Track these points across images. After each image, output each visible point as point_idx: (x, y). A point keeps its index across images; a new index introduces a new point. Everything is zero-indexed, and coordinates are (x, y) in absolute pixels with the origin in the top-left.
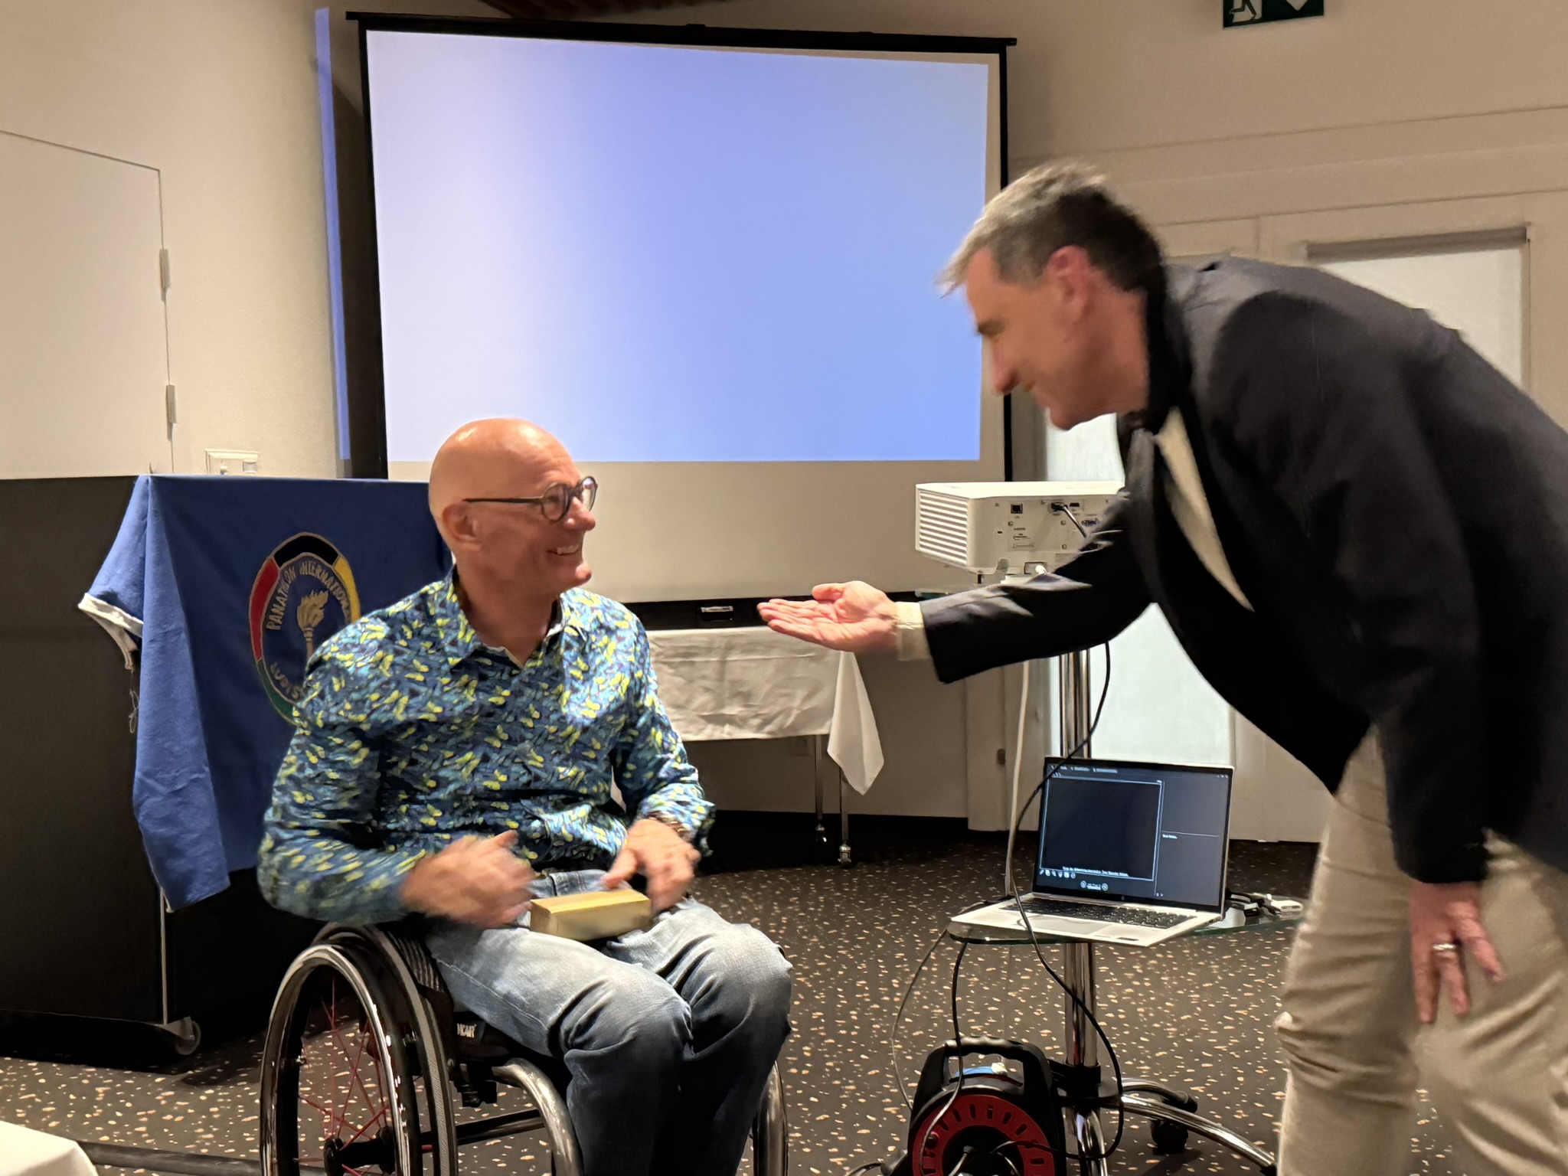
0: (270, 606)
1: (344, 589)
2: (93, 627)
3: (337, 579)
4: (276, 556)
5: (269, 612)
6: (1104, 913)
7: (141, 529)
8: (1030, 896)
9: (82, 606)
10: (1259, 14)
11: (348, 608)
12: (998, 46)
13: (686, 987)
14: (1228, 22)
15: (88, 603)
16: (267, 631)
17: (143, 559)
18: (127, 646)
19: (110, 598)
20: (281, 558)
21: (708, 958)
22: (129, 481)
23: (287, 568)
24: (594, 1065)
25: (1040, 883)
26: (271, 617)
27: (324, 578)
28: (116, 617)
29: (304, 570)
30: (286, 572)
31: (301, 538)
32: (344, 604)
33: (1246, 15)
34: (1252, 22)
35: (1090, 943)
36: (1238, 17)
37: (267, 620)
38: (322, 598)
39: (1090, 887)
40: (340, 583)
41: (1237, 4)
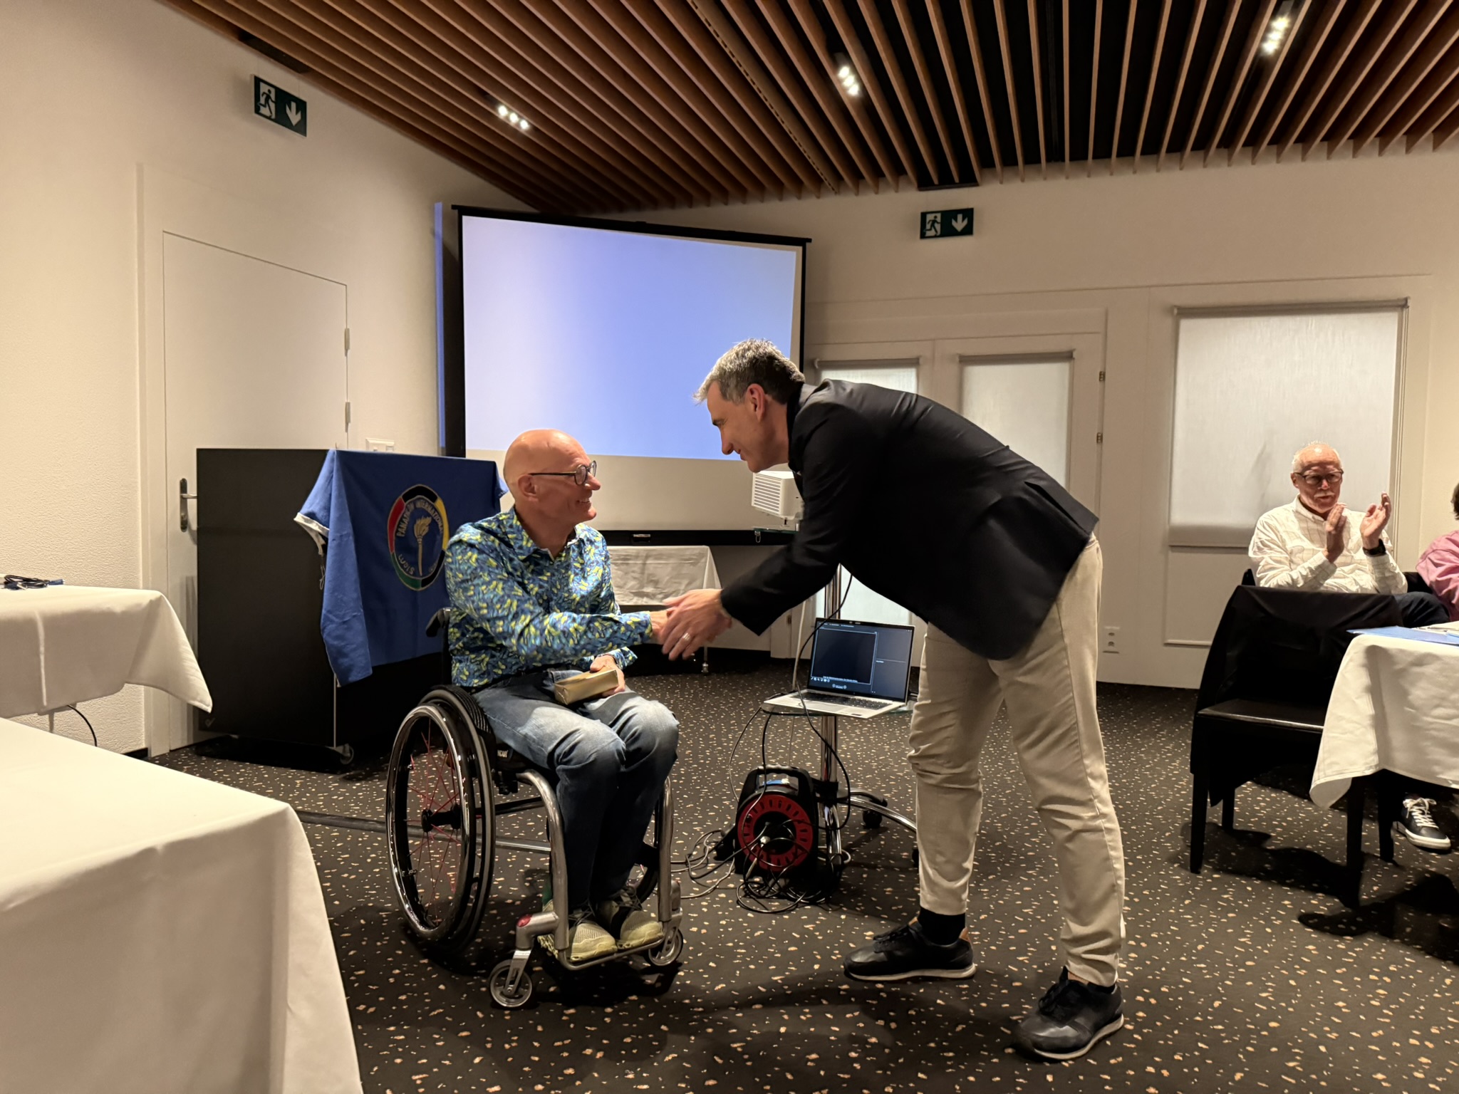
0: (399, 524)
1: (440, 516)
2: (302, 532)
3: (436, 510)
4: (403, 497)
5: (399, 527)
6: (844, 701)
7: (330, 479)
8: (805, 691)
9: (296, 519)
10: (939, 233)
11: (442, 526)
12: (801, 242)
13: (622, 734)
14: (923, 236)
15: (299, 518)
16: (397, 537)
17: (330, 495)
18: (320, 542)
19: (312, 516)
20: (406, 497)
21: (634, 718)
22: (324, 452)
23: (409, 503)
24: (572, 774)
25: (811, 684)
26: (400, 530)
27: (429, 510)
28: (315, 526)
29: (419, 505)
30: (409, 505)
31: (417, 487)
32: (440, 524)
33: (932, 233)
34: (935, 237)
35: (836, 716)
36: (928, 234)
37: (397, 531)
38: (428, 520)
39: (837, 687)
40: (438, 512)
41: (928, 226)
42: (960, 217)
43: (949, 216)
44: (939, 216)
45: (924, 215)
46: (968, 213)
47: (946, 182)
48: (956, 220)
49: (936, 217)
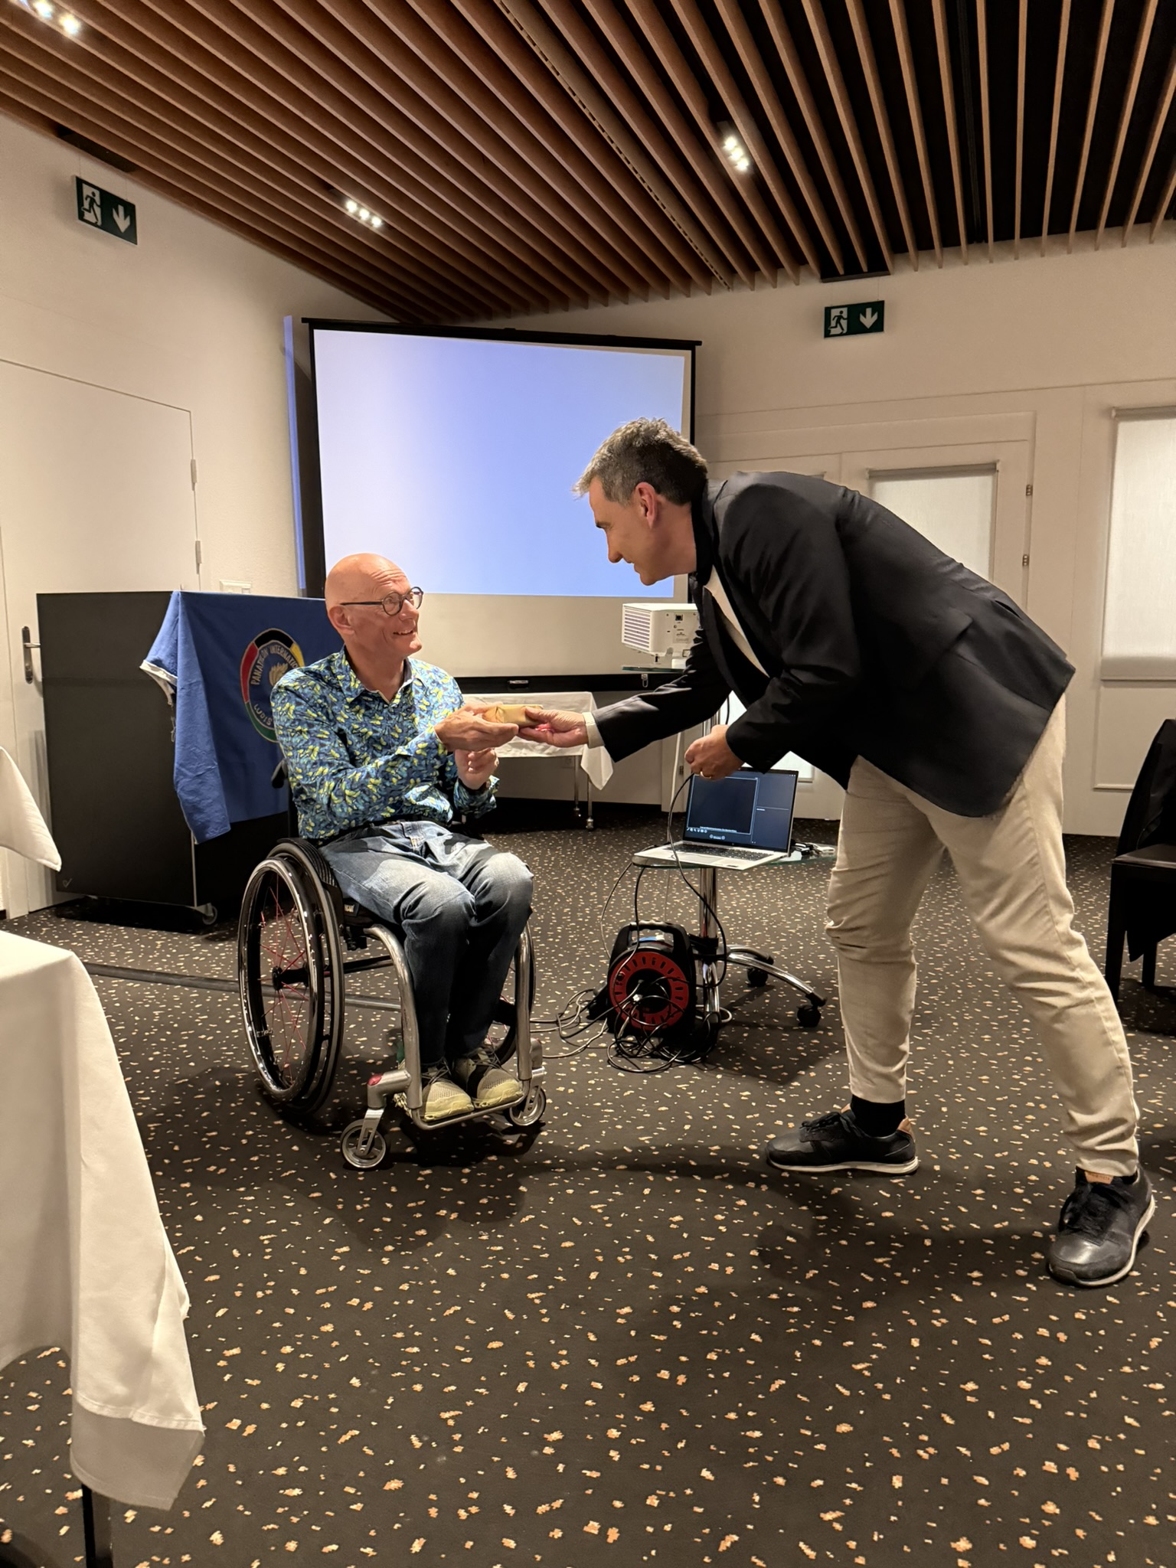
0: (253, 671)
1: (297, 662)
2: (149, 681)
3: (292, 655)
4: (256, 642)
5: (252, 675)
6: (721, 852)
7: (175, 623)
8: (681, 842)
9: (142, 667)
10: (845, 330)
12: (690, 345)
13: (473, 886)
14: (827, 334)
15: (146, 666)
16: (251, 685)
17: (177, 640)
18: (169, 691)
19: (158, 663)
20: (259, 642)
21: (484, 870)
22: (167, 595)
23: (263, 649)
24: (419, 928)
25: (687, 835)
26: (254, 677)
27: (285, 656)
28: (162, 674)
29: (273, 650)
30: (262, 651)
31: (270, 632)
33: (838, 330)
34: (841, 335)
35: (715, 868)
36: (833, 331)
37: (251, 679)
38: (284, 667)
39: (715, 838)
40: (295, 659)
41: (833, 323)
42: (869, 311)
43: (856, 310)
44: (845, 310)
45: (828, 310)
46: (878, 307)
47: (853, 271)
48: (865, 316)
49: (841, 312)
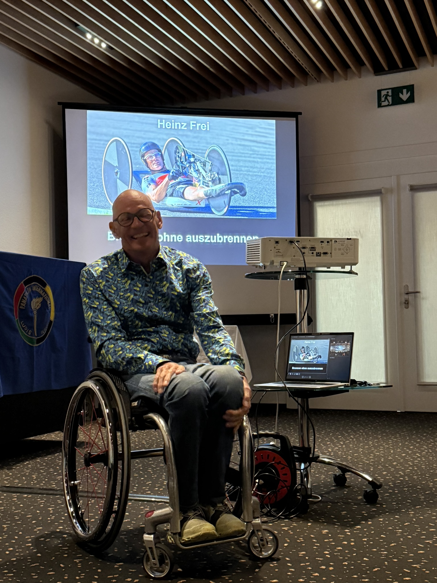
3: (46, 293)
4: (24, 282)
10: (391, 103)
11: (50, 304)
12: (295, 115)
14: (380, 106)
16: (19, 308)
20: (26, 283)
23: (28, 287)
26: (21, 304)
27: (41, 292)
29: (34, 289)
30: (28, 289)
31: (34, 277)
32: (48, 303)
33: (386, 103)
34: (388, 105)
36: (383, 104)
37: (20, 305)
38: (41, 299)
40: (47, 294)
41: (383, 99)
42: (405, 91)
43: (396, 91)
44: (390, 91)
45: (379, 92)
46: (410, 88)
47: (393, 68)
48: (402, 94)
49: (388, 92)
